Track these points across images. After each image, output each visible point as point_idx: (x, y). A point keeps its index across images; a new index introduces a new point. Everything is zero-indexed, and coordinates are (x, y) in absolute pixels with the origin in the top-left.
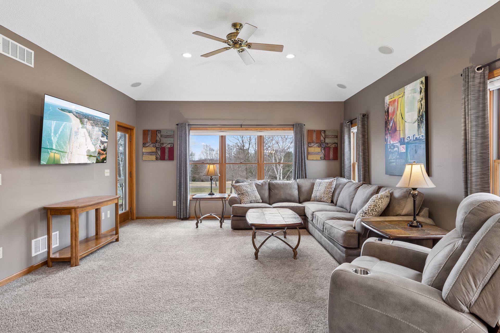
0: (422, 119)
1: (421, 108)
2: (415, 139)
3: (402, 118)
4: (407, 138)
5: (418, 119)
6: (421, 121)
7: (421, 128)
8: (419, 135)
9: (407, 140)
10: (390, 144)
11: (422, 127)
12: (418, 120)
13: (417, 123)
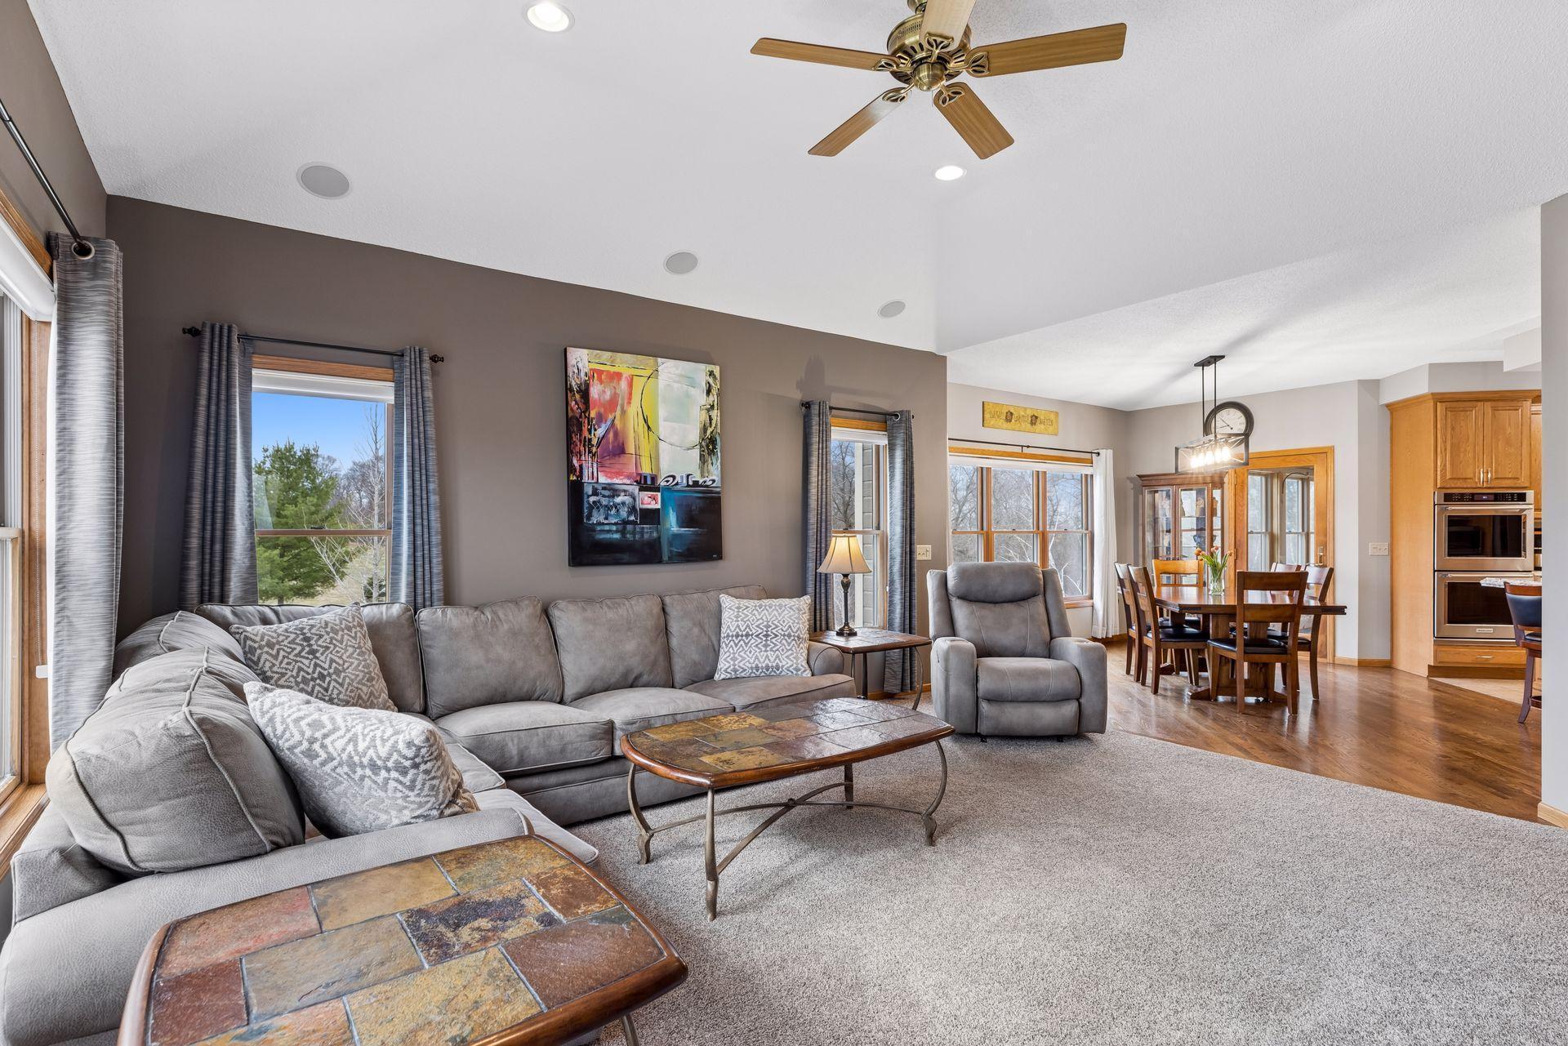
0: (711, 447)
1: (708, 425)
2: (691, 483)
3: (649, 427)
4: (668, 477)
5: (700, 443)
6: (708, 449)
7: (710, 465)
8: (702, 476)
9: (667, 481)
10: (597, 482)
11: (712, 464)
12: (701, 447)
13: (696, 453)
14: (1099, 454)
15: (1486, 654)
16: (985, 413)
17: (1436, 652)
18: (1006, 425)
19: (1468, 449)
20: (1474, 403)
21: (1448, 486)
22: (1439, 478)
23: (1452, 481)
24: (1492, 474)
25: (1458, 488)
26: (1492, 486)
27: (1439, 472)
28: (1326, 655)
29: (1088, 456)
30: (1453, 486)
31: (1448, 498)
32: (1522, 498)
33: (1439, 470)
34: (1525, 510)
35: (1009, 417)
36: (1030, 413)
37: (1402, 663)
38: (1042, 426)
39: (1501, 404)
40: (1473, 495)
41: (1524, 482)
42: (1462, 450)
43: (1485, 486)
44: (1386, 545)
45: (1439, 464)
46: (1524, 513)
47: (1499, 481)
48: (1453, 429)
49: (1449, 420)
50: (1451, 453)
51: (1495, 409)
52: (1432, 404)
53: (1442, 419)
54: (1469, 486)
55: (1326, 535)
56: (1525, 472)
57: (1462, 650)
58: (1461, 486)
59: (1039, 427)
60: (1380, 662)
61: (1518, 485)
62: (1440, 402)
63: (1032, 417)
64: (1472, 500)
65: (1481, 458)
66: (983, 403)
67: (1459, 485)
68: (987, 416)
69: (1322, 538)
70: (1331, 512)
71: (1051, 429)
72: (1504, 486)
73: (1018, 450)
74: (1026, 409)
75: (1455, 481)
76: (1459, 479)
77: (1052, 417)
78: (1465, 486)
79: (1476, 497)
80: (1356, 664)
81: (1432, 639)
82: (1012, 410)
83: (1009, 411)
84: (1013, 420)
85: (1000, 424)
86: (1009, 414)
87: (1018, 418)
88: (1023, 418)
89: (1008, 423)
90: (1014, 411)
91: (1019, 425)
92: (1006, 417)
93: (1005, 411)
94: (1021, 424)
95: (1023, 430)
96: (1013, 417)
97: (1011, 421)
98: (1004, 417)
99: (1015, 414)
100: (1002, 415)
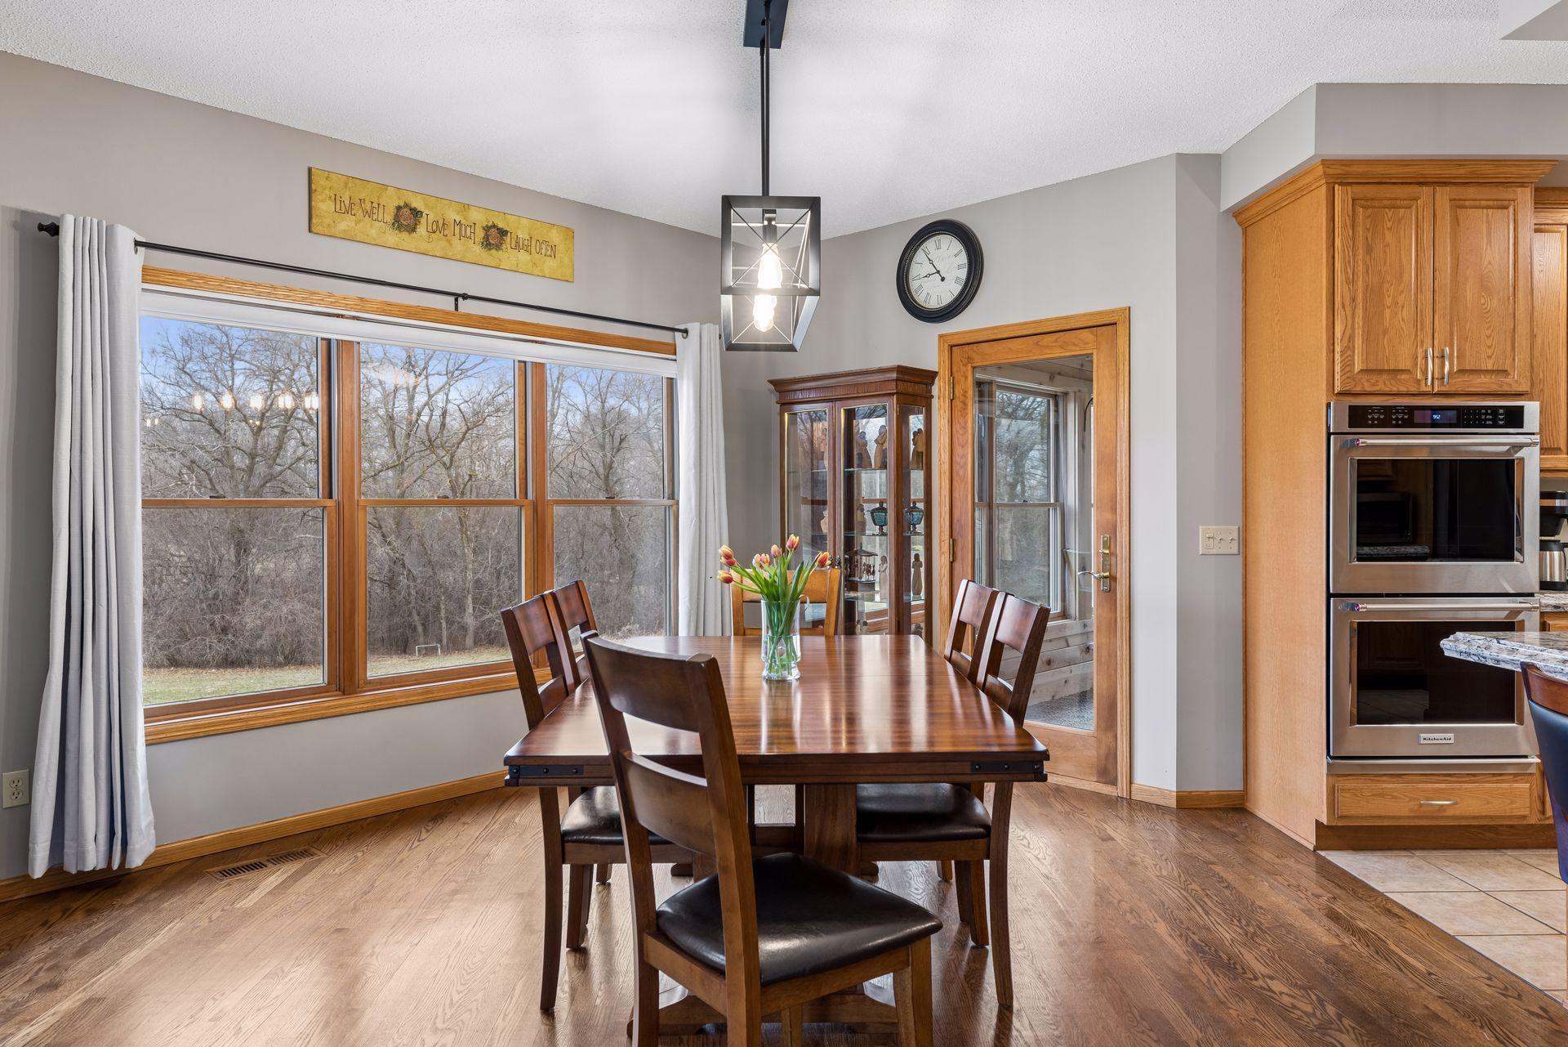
14: (686, 331)
15: (1439, 794)
16: (316, 197)
17: (1332, 792)
18: (393, 237)
19: (1401, 299)
20: (1417, 189)
21: (1358, 389)
22: (1338, 368)
23: (1366, 377)
24: (1451, 365)
25: (1380, 393)
26: (1452, 389)
27: (1337, 356)
28: (1116, 778)
29: (664, 337)
30: (1368, 388)
31: (1359, 417)
32: (1514, 418)
33: (1338, 349)
34: (1520, 446)
35: (407, 219)
36: (479, 218)
37: (1266, 808)
38: (523, 256)
39: (1470, 192)
40: (1411, 409)
41: (1517, 380)
42: (1388, 301)
43: (1436, 390)
44: (1233, 531)
45: (1338, 335)
46: (1519, 455)
47: (1466, 377)
48: (1369, 250)
49: (1360, 229)
50: (1365, 309)
51: (1457, 205)
52: (1324, 189)
53: (1344, 227)
54: (1403, 389)
55: (1114, 510)
56: (1522, 358)
57: (1390, 786)
58: (1386, 389)
59: (508, 256)
60: (1222, 796)
61: (1506, 388)
62: (1341, 184)
63: (487, 229)
64: (1409, 423)
65: (1428, 322)
66: (310, 170)
67: (1380, 387)
68: (324, 206)
69: (1108, 516)
70: (1125, 458)
71: (550, 264)
72: (1478, 391)
73: (447, 303)
74: (466, 207)
75: (1374, 378)
76: (1381, 371)
77: (555, 237)
78: (1395, 390)
79: (1418, 417)
80: (1173, 803)
81: (1325, 761)
82: (417, 204)
83: (406, 205)
84: (422, 230)
85: (373, 232)
86: (406, 212)
87: (440, 225)
88: (457, 228)
89: (405, 235)
90: (426, 206)
91: (443, 243)
92: (397, 218)
93: (391, 202)
94: (449, 242)
95: (459, 257)
96: (423, 221)
97: (413, 230)
98: (389, 218)
99: (430, 215)
100: (381, 210)
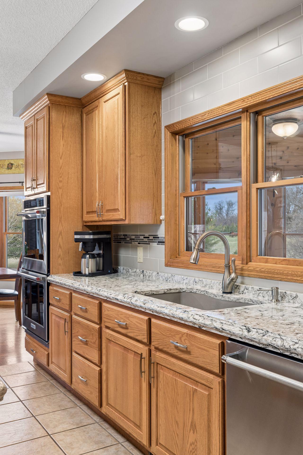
18: (7, 171)
82: (12, 162)
83: (10, 163)
84: (13, 168)
85: (3, 171)
86: (10, 165)
87: (18, 166)
88: (22, 165)
89: (10, 170)
90: (14, 162)
91: (18, 170)
92: (8, 167)
93: (6, 163)
94: (20, 169)
95: (22, 172)
96: (14, 166)
97: (12, 169)
98: (6, 167)
99: (15, 164)
100: (4, 166)
